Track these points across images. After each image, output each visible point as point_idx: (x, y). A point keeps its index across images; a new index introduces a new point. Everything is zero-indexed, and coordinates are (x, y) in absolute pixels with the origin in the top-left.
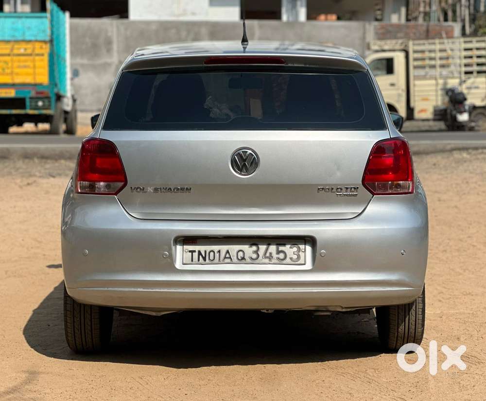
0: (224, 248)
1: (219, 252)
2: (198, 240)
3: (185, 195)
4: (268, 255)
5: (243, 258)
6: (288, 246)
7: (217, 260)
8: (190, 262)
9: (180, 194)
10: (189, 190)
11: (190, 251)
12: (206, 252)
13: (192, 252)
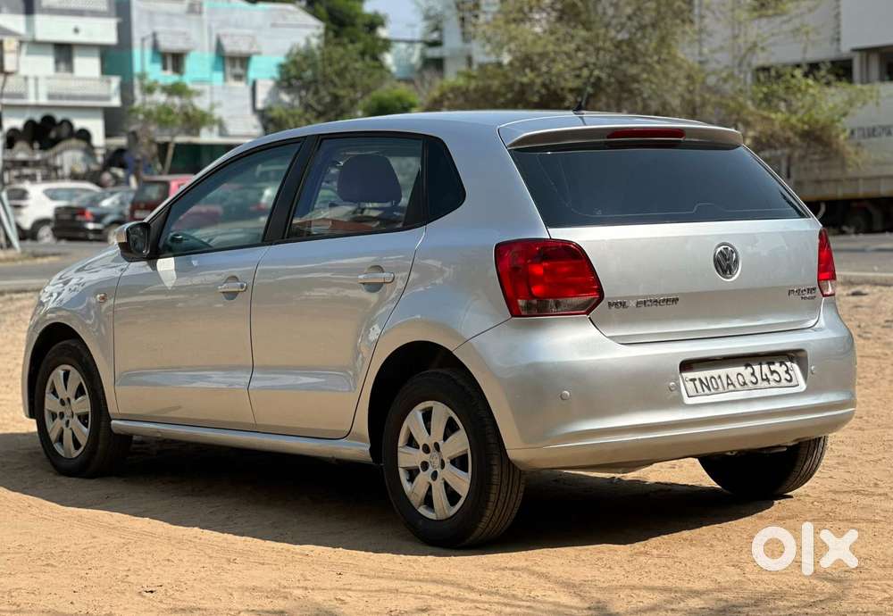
0: (722, 372)
1: (720, 377)
2: (694, 365)
3: (672, 307)
4: (764, 377)
5: (745, 383)
6: (777, 364)
7: (721, 389)
8: (695, 393)
9: (665, 307)
10: (675, 300)
11: (691, 380)
12: (706, 379)
13: (693, 380)
